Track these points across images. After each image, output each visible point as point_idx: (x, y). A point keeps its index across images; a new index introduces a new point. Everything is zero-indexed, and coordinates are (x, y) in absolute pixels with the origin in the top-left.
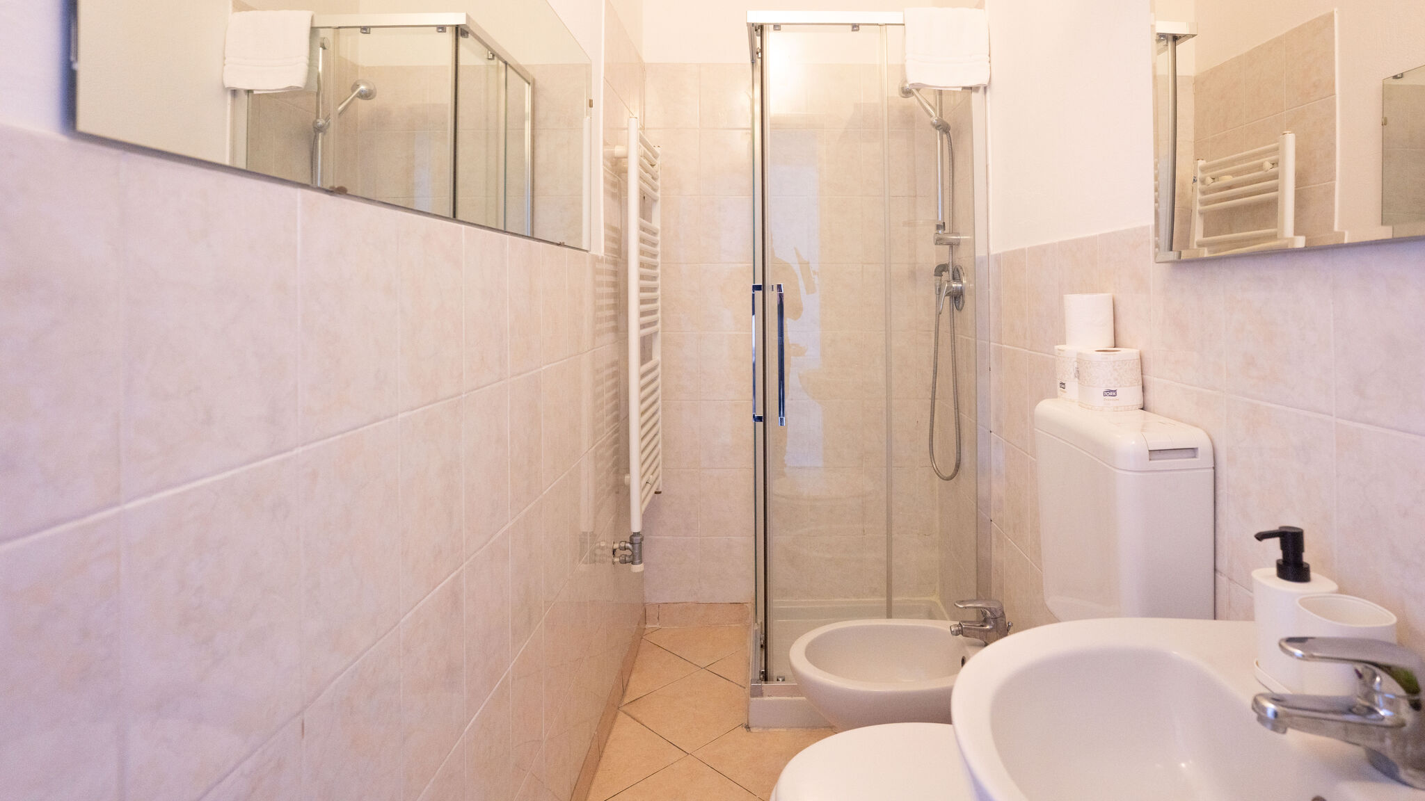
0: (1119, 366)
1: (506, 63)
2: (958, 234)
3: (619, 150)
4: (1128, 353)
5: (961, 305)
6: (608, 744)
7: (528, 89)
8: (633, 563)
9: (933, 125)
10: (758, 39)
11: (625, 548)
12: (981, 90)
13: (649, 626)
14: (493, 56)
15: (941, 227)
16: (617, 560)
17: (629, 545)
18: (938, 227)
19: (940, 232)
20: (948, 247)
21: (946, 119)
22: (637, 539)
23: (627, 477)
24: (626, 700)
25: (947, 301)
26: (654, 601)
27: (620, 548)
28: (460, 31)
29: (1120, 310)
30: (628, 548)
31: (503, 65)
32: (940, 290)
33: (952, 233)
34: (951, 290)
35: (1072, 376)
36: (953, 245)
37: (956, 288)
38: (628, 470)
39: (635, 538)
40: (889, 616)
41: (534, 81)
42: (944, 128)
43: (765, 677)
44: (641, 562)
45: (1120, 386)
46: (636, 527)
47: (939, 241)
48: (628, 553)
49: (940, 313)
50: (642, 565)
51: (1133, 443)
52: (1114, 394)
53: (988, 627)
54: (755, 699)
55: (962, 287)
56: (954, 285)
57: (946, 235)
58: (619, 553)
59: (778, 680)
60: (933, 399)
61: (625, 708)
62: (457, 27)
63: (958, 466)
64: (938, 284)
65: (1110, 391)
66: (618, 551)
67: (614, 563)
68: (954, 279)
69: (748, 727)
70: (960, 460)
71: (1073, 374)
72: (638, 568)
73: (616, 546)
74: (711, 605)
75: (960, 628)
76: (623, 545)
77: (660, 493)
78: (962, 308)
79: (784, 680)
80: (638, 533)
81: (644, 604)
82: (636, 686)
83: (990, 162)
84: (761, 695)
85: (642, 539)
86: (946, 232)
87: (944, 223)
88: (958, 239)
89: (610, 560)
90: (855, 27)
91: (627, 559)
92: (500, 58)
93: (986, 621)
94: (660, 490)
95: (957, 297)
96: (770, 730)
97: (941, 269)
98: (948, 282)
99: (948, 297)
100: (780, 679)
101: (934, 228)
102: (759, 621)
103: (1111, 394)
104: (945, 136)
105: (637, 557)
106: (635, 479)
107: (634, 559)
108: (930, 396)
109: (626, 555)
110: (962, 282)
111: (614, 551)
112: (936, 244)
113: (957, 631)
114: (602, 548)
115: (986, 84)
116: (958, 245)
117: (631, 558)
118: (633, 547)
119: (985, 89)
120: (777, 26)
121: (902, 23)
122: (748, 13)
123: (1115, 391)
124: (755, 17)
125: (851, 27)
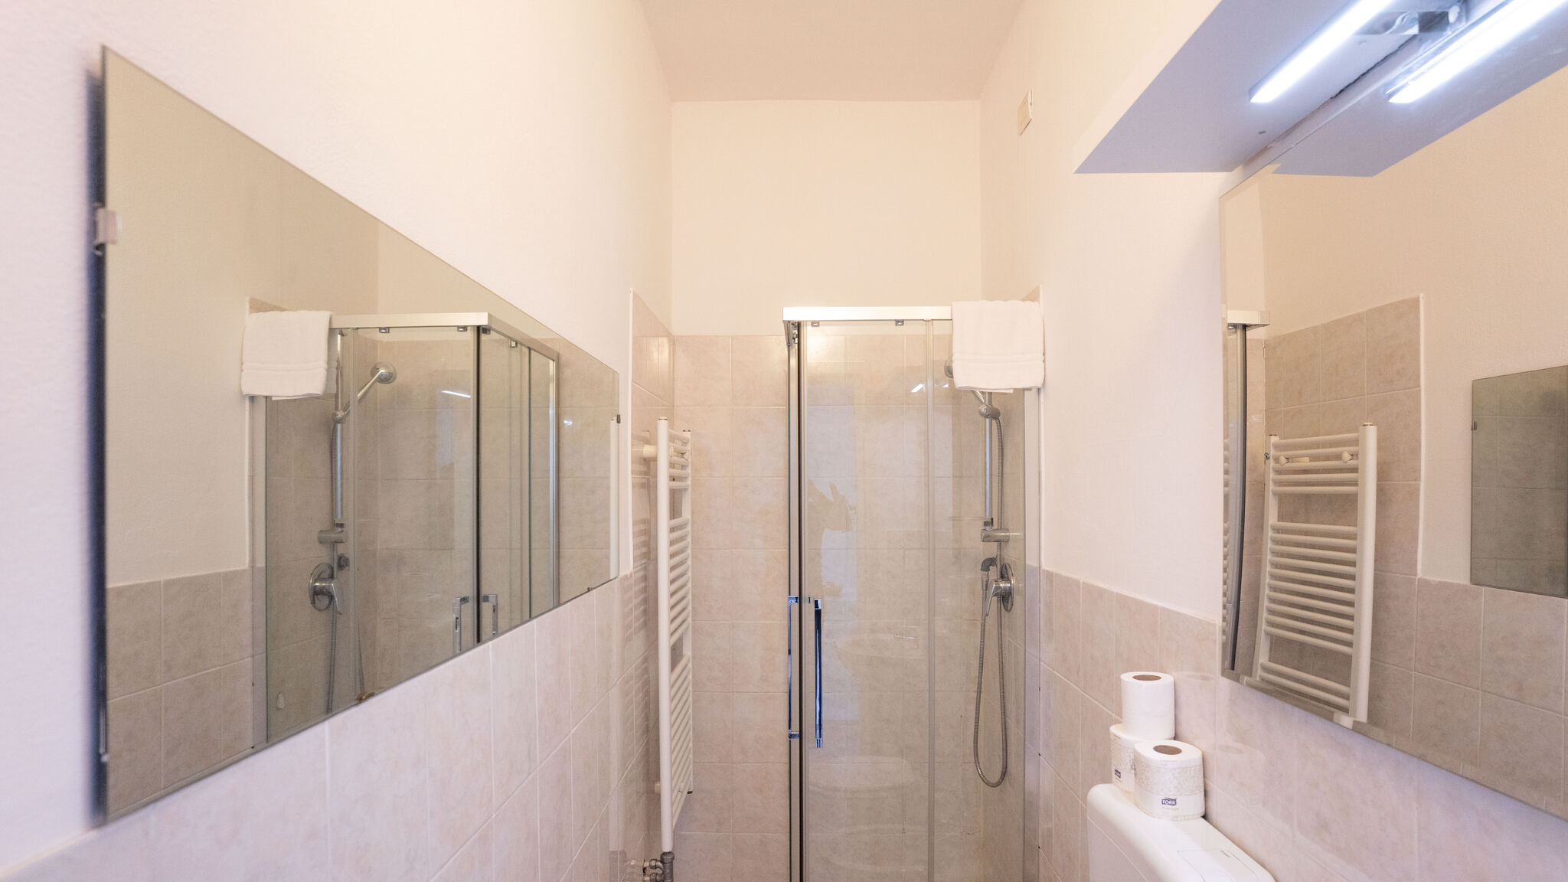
0: (1179, 773)
1: (529, 347)
2: (1007, 530)
3: (647, 450)
4: (1190, 753)
5: (1009, 606)
7: (552, 365)
9: (982, 414)
11: (656, 867)
12: (1034, 391)
14: (516, 344)
15: (989, 523)
16: (647, 879)
18: (986, 524)
19: (987, 528)
20: (996, 542)
21: (995, 405)
22: (667, 858)
23: (657, 785)
25: (994, 601)
27: (651, 867)
28: (480, 330)
29: (1182, 699)
30: (659, 867)
31: (527, 350)
32: (986, 587)
33: (1000, 529)
34: (999, 591)
35: (1129, 766)
36: (1001, 542)
37: (1005, 587)
38: (658, 778)
39: (665, 857)
41: (558, 355)
42: (994, 415)
45: (1180, 795)
46: (667, 847)
47: (986, 539)
48: (659, 871)
49: (987, 615)
52: (1174, 803)
55: (1010, 588)
56: (1001, 585)
58: (649, 871)
60: (979, 692)
62: (478, 327)
63: (1004, 774)
64: (985, 580)
65: (1169, 800)
66: (648, 869)
68: (1002, 577)
70: (1006, 767)
73: (647, 864)
76: (653, 863)
77: (693, 792)
78: (1010, 610)
80: (670, 853)
85: (673, 858)
86: (994, 527)
87: (992, 519)
88: (1008, 536)
89: (641, 878)
90: (899, 323)
91: (658, 878)
92: (522, 344)
94: (691, 790)
95: (1005, 598)
97: (988, 564)
98: (996, 581)
99: (995, 598)
101: (981, 523)
103: (1170, 802)
104: (994, 423)
106: (665, 786)
108: (976, 689)
109: (657, 874)
110: (1011, 583)
111: (644, 869)
112: (983, 541)
114: (633, 867)
115: (1040, 386)
116: (1008, 541)
117: (662, 878)
118: (664, 866)
119: (1039, 390)
120: (815, 324)
121: (950, 318)
122: (785, 309)
123: (1175, 800)
124: (792, 314)
125: (894, 322)
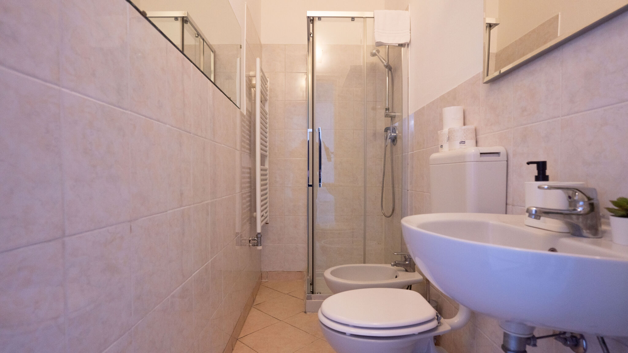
0: (466, 131)
1: (203, 40)
2: (395, 113)
3: (252, 73)
4: (470, 127)
5: (395, 144)
6: (248, 317)
7: (212, 55)
8: (257, 245)
9: (385, 67)
10: (311, 25)
11: (254, 240)
12: (406, 46)
13: (263, 281)
14: (198, 35)
15: (387, 109)
16: (251, 244)
17: (256, 238)
19: (387, 111)
20: (390, 118)
21: (390, 63)
22: (259, 236)
23: (255, 215)
24: (254, 304)
25: (389, 141)
26: (265, 270)
27: (252, 240)
28: (185, 20)
29: (467, 113)
30: (256, 240)
32: (386, 138)
33: (393, 112)
34: (392, 136)
35: (446, 141)
36: (393, 118)
37: (394, 136)
38: (255, 211)
39: (258, 235)
40: (364, 263)
41: (215, 51)
42: (389, 68)
43: (313, 292)
44: (261, 246)
45: (467, 140)
46: (259, 230)
47: (386, 116)
48: (256, 242)
49: (387, 146)
50: (261, 247)
51: (473, 151)
52: (464, 143)
53: (407, 263)
54: (308, 301)
55: (396, 135)
56: (393, 134)
57: (390, 114)
58: (252, 241)
59: (318, 293)
60: (383, 187)
61: (254, 306)
62: (183, 17)
63: (393, 210)
64: (385, 136)
65: (462, 142)
66: (251, 241)
67: (249, 246)
68: (392, 132)
69: (305, 312)
71: (446, 140)
72: (259, 248)
73: (251, 239)
74: (289, 272)
75: (395, 263)
76: (253, 238)
77: (268, 223)
78: (395, 145)
79: (320, 293)
80: (260, 233)
81: (261, 272)
82: (258, 299)
83: (409, 76)
84: (311, 299)
85: (261, 236)
86: (389, 112)
87: (389, 108)
88: (395, 115)
89: (248, 244)
90: (353, 19)
91: (255, 244)
92: (201, 37)
93: (406, 260)
94: (268, 222)
95: (394, 140)
96: (315, 313)
97: (387, 130)
98: (390, 133)
99: (390, 140)
100: (319, 293)
101: (384, 110)
102: (309, 275)
103: (463, 143)
104: (390, 72)
105: (259, 243)
106: (258, 214)
107: (258, 244)
108: (381, 186)
109: (254, 243)
110: (396, 133)
111: (250, 241)
112: (385, 117)
113: (394, 264)
114: (245, 240)
115: (409, 42)
116: (395, 117)
117: (257, 244)
118: (257, 239)
119: (408, 44)
120: (319, 18)
121: (373, 16)
122: (307, 11)
123: (465, 142)
124: (311, 14)
125: (351, 19)
